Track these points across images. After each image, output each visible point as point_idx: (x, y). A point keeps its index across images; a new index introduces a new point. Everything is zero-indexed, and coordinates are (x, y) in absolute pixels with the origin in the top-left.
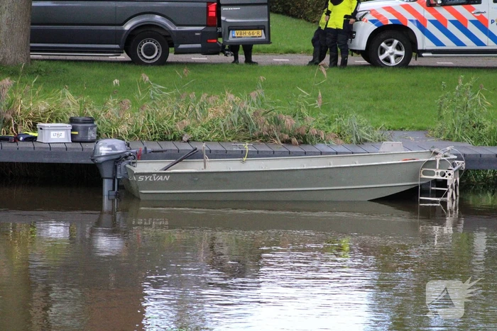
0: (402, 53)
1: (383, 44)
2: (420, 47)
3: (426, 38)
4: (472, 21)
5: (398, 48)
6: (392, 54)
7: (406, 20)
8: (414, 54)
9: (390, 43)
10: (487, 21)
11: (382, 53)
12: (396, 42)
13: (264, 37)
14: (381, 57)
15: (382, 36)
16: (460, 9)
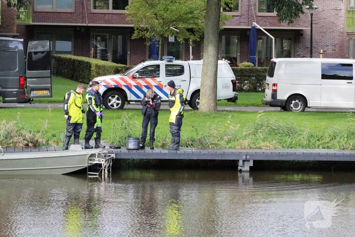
0: (120, 102)
1: (110, 98)
2: (129, 99)
3: (132, 95)
4: (155, 86)
5: (118, 99)
6: (114, 102)
7: (121, 86)
8: (126, 102)
9: (113, 97)
10: (162, 86)
11: (109, 102)
12: (117, 96)
13: (49, 94)
14: (109, 104)
15: (110, 93)
16: (149, 80)
